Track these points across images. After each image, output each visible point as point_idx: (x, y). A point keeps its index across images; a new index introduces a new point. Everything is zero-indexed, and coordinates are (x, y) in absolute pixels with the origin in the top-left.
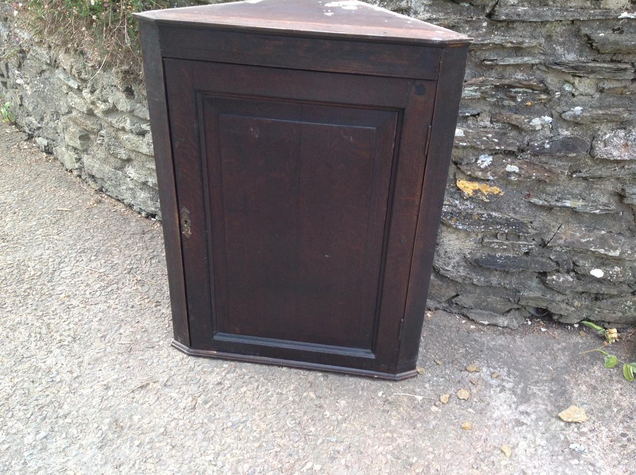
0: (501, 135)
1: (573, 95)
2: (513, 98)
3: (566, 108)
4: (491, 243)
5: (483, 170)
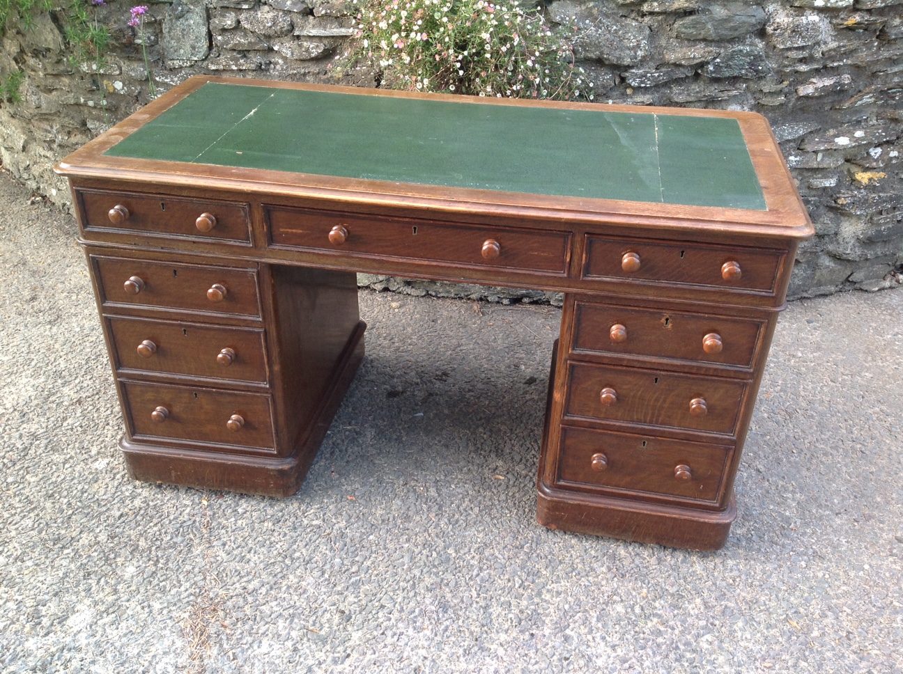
0: (885, 130)
2: (893, 98)
4: (879, 220)
5: (877, 161)
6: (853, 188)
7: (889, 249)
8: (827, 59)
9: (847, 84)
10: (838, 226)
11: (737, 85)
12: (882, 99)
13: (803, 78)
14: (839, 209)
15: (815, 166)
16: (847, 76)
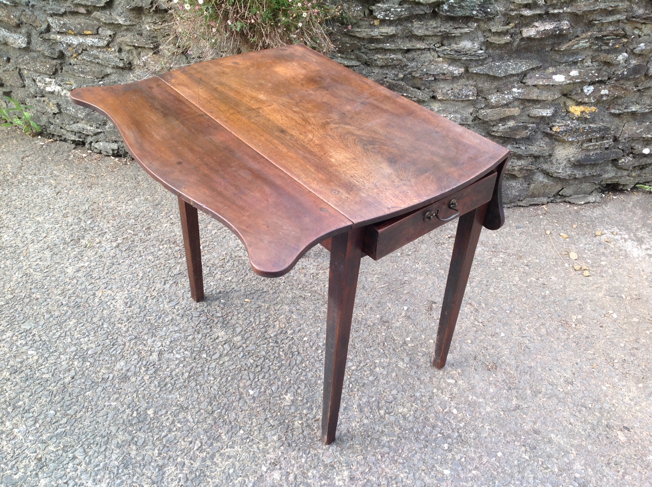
0: (599, 71)
1: (640, 36)
2: (607, 44)
3: (635, 46)
4: (589, 146)
5: (588, 97)
6: (567, 118)
7: (595, 171)
8: (548, 7)
9: (566, 30)
10: (553, 149)
11: (469, 24)
12: (596, 44)
13: (528, 22)
14: (553, 135)
15: (535, 98)
16: (566, 22)
